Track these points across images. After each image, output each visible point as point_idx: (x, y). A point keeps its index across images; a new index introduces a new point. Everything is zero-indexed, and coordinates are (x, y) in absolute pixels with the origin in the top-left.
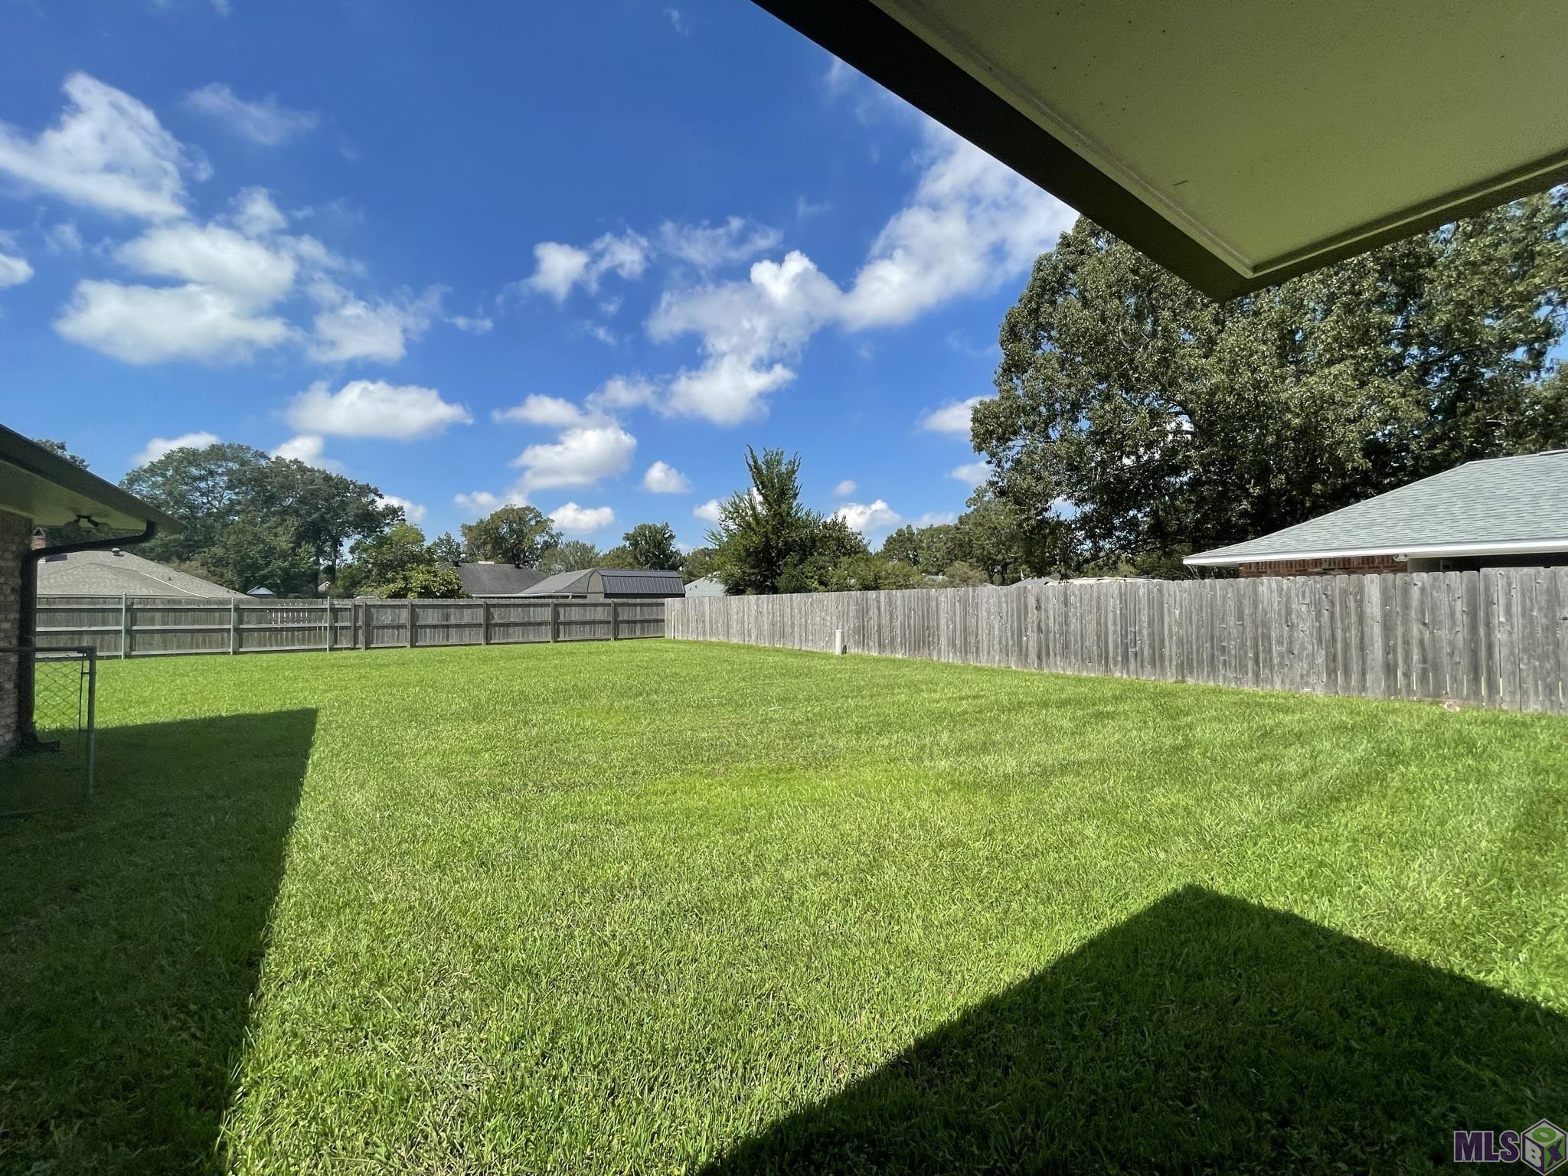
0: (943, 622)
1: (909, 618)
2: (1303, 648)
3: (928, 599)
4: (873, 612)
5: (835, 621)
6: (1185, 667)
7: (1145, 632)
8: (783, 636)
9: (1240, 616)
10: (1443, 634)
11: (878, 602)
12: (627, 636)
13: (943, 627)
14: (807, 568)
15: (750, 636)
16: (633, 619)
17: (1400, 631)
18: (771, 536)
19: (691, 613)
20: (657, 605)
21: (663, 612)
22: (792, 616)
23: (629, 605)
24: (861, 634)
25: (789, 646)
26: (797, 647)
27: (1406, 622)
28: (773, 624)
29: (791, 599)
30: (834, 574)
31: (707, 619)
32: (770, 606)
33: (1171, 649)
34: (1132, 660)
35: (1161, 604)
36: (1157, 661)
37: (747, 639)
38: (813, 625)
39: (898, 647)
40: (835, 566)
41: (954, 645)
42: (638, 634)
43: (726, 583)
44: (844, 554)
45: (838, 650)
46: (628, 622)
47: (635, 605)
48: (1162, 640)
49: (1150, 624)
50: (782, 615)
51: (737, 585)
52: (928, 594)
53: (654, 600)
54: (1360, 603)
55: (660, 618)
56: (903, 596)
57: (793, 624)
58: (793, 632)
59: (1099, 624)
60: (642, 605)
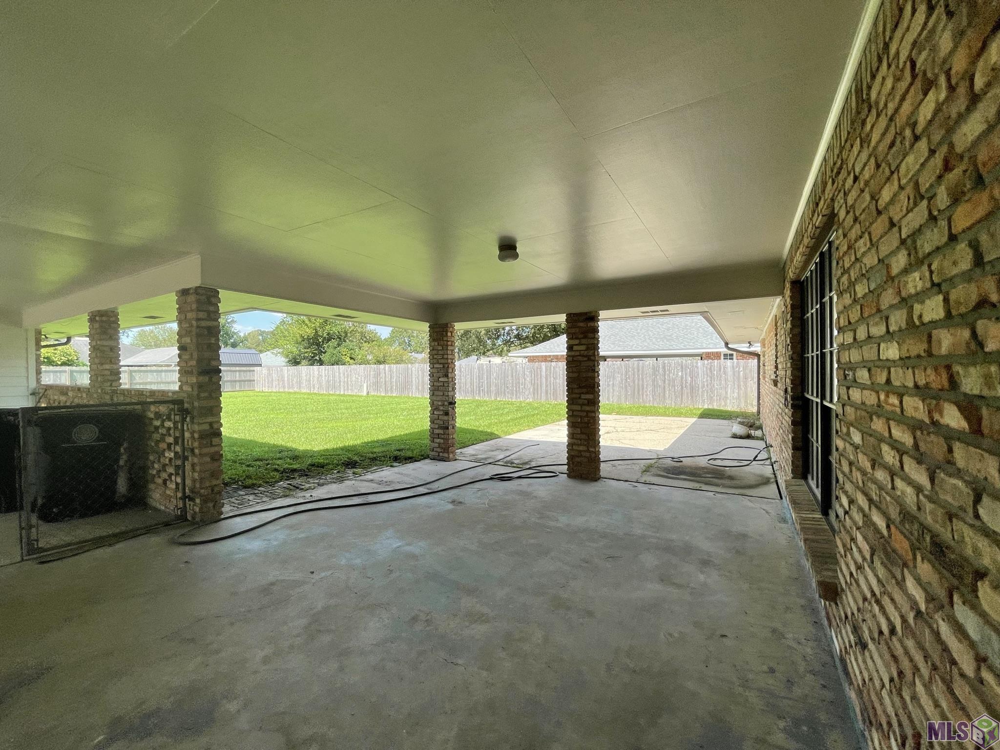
0: (414, 379)
1: (399, 377)
2: (528, 386)
3: (408, 369)
4: (382, 375)
5: (363, 380)
6: (497, 394)
7: (485, 382)
8: (334, 387)
9: (512, 376)
10: (558, 381)
11: (385, 370)
12: (230, 389)
13: (414, 382)
14: (343, 349)
15: (314, 388)
16: (234, 379)
17: (549, 379)
18: (318, 329)
19: (275, 376)
20: (250, 371)
21: (254, 375)
22: (340, 377)
23: (231, 371)
24: (376, 385)
25: (338, 393)
26: (342, 393)
27: (550, 377)
28: (328, 381)
29: (339, 368)
30: (359, 354)
31: (286, 379)
32: (326, 372)
33: (493, 388)
34: (481, 392)
35: (490, 372)
36: (489, 392)
37: (312, 389)
38: (351, 382)
39: (394, 391)
40: (360, 348)
41: (419, 389)
42: (238, 389)
43: (287, 356)
44: (365, 342)
45: (365, 394)
46: (231, 381)
47: (236, 371)
48: (490, 385)
49: (487, 379)
50: (334, 377)
51: (295, 359)
52: (408, 366)
53: (248, 368)
54: (541, 371)
55: (252, 379)
56: (396, 368)
57: (340, 382)
58: (340, 385)
59: (471, 379)
60: (240, 371)
